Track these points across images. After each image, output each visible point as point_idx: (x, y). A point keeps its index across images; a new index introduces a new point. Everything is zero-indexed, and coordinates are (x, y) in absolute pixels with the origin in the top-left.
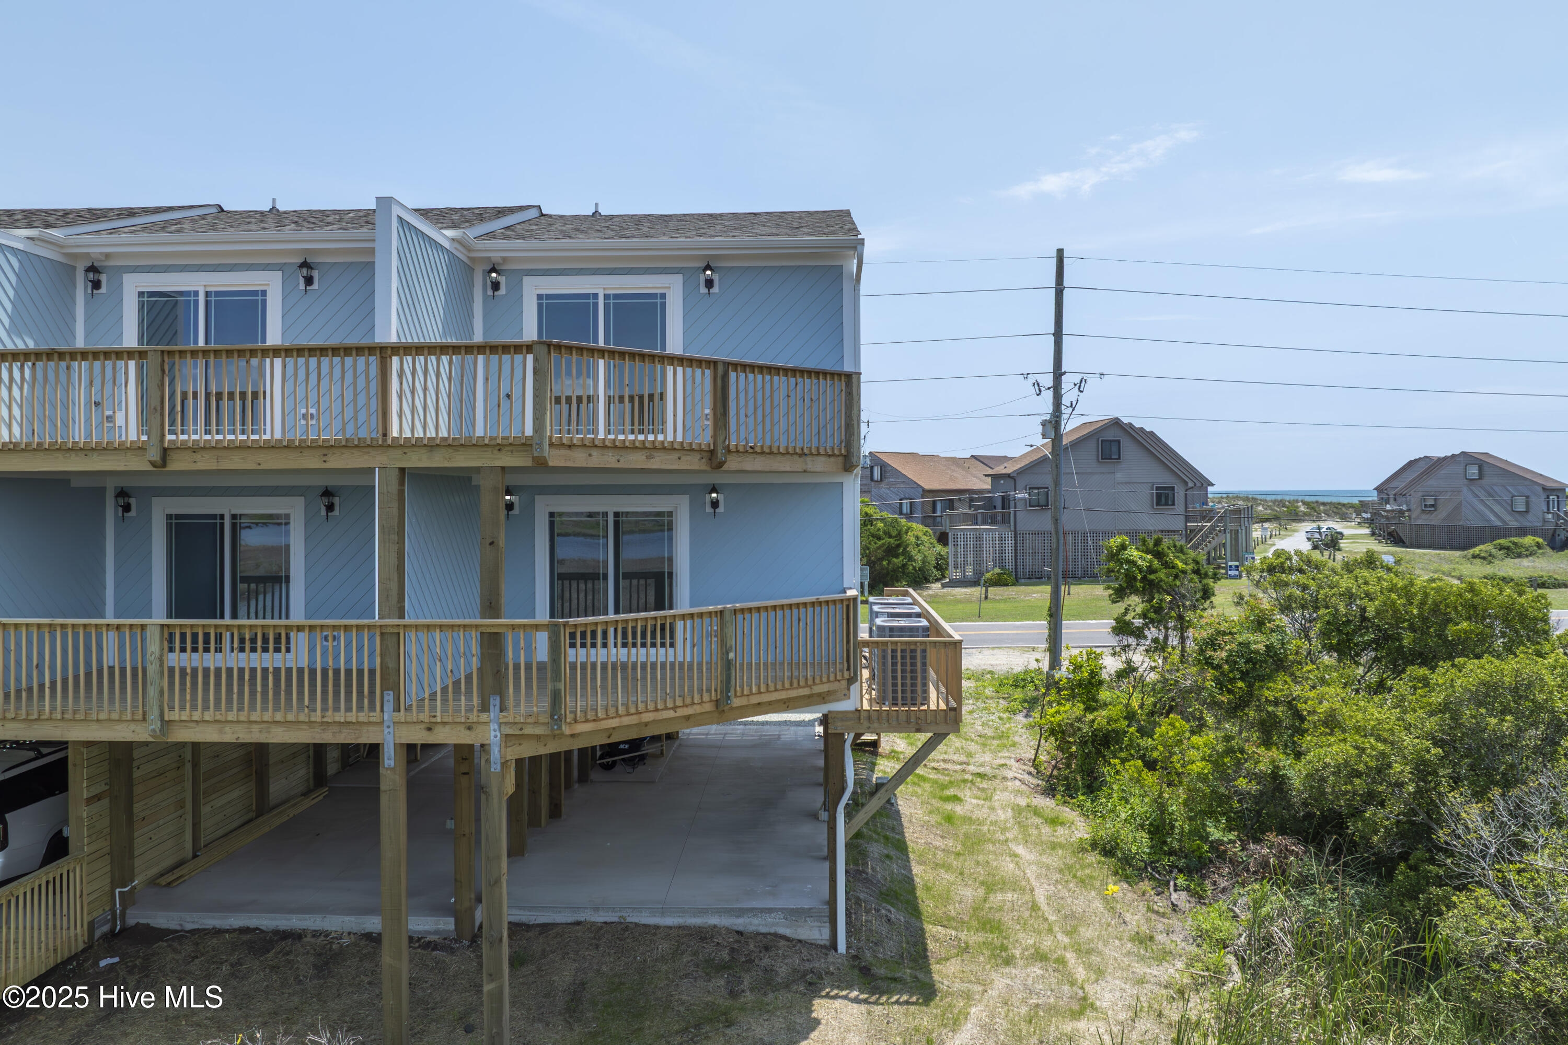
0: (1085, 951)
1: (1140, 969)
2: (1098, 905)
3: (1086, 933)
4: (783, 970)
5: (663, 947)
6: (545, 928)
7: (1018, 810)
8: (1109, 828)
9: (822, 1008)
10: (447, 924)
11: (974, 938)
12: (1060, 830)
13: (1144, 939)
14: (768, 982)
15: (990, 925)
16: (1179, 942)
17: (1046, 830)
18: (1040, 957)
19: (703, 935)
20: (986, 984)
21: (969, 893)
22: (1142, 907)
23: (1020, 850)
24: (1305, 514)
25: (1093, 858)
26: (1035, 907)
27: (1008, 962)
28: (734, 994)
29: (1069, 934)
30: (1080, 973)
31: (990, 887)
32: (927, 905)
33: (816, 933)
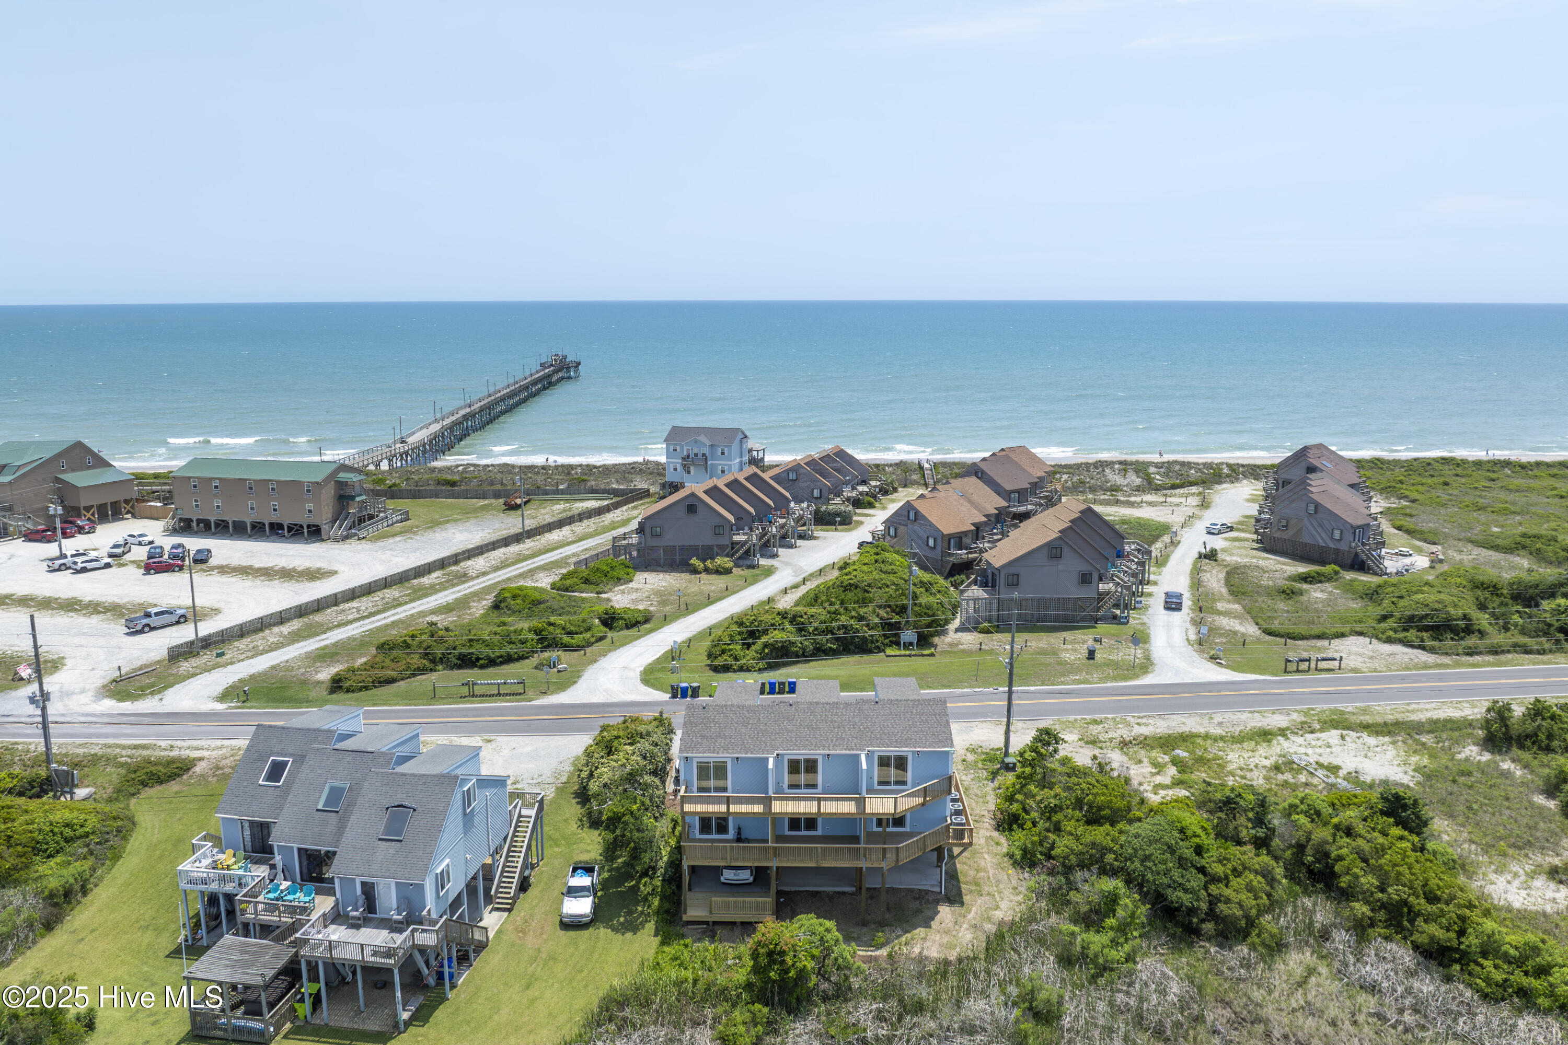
0: (1000, 892)
1: (1012, 897)
2: (1006, 877)
3: (1001, 886)
4: (931, 899)
5: (903, 894)
6: (875, 889)
7: (987, 838)
8: (1013, 849)
9: (940, 908)
10: (854, 889)
11: (973, 888)
12: (999, 848)
13: (1015, 888)
14: (928, 902)
15: (977, 884)
16: (1023, 889)
17: (995, 847)
18: (989, 894)
19: (911, 891)
20: (976, 901)
21: (972, 873)
22: (1016, 877)
23: (986, 856)
24: (1228, 476)
25: (1006, 859)
26: (989, 878)
27: (981, 895)
28: (921, 905)
29: (997, 887)
30: (998, 899)
31: (978, 871)
32: (961, 878)
33: (937, 889)
